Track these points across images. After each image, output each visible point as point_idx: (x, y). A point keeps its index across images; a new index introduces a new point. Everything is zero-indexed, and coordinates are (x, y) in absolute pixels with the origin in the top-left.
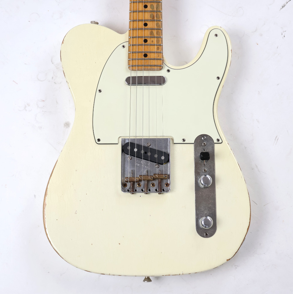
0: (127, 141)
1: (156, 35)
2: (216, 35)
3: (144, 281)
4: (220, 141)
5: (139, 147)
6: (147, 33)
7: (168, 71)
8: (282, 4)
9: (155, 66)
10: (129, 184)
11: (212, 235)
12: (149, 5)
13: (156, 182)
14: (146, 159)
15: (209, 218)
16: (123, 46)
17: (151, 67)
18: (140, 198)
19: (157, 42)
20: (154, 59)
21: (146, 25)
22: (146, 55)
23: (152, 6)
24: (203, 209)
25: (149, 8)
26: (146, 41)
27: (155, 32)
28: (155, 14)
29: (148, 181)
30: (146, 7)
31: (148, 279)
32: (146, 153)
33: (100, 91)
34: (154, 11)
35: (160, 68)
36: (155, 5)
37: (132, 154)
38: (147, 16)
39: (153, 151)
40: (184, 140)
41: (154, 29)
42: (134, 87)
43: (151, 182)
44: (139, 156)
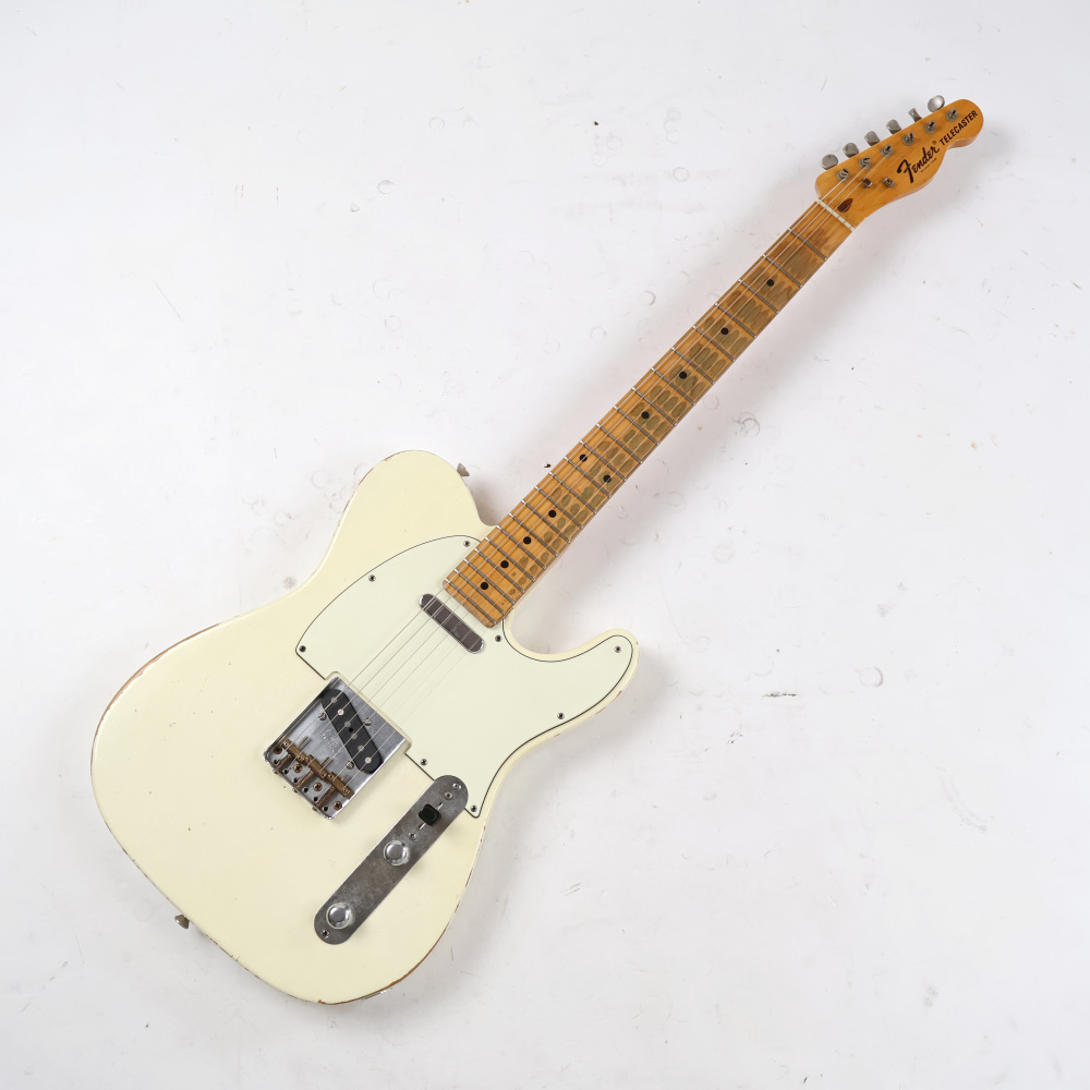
0: (341, 688)
1: (527, 568)
2: (618, 649)
3: (177, 918)
4: (475, 814)
5: (351, 710)
6: (518, 555)
7: (498, 639)
8: (775, 691)
9: (483, 613)
10: (284, 754)
11: (332, 941)
12: (559, 515)
13: (326, 787)
14: (344, 737)
15: (348, 913)
16: (467, 544)
17: (476, 609)
18: (280, 788)
19: (520, 581)
20: (492, 602)
21: (527, 541)
22: (484, 586)
23: (562, 522)
24: (355, 891)
25: (554, 521)
26: (505, 565)
27: (531, 563)
28: (555, 537)
29: (316, 775)
30: (552, 514)
31: (185, 922)
32: (351, 730)
33: (372, 578)
34: (557, 531)
35: (491, 623)
36: (569, 523)
37: (331, 712)
38: (542, 530)
39: (365, 735)
40: (424, 762)
41: (533, 557)
42: (425, 615)
43: (318, 780)
44: (338, 723)
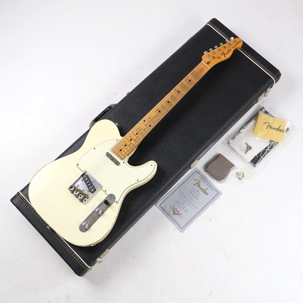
0: (87, 174)
1: (131, 146)
2: (152, 165)
4: (117, 203)
5: (89, 179)
6: (129, 143)
7: (124, 163)
9: (120, 156)
10: (73, 188)
11: (83, 232)
12: (138, 134)
13: (83, 196)
14: (87, 185)
15: (87, 225)
16: (117, 141)
17: (119, 156)
18: (72, 196)
19: (129, 149)
20: (122, 154)
21: (131, 140)
22: (121, 150)
23: (139, 136)
24: (89, 220)
25: (137, 135)
26: (125, 145)
27: (132, 145)
28: (138, 139)
29: (80, 193)
30: (137, 134)
32: (89, 183)
33: (95, 149)
34: (138, 138)
35: (122, 159)
36: (141, 136)
37: (84, 179)
38: (134, 138)
39: (92, 184)
40: (106, 191)
41: (132, 144)
42: (107, 157)
43: (81, 195)
44: (86, 182)
